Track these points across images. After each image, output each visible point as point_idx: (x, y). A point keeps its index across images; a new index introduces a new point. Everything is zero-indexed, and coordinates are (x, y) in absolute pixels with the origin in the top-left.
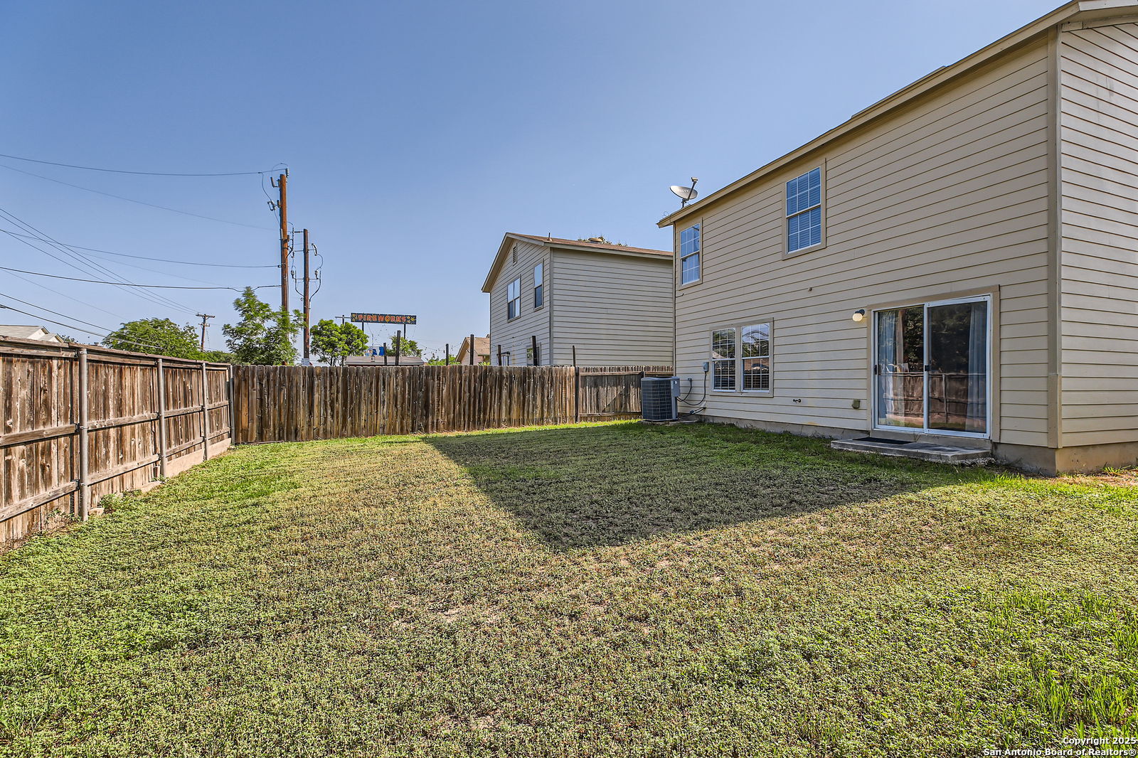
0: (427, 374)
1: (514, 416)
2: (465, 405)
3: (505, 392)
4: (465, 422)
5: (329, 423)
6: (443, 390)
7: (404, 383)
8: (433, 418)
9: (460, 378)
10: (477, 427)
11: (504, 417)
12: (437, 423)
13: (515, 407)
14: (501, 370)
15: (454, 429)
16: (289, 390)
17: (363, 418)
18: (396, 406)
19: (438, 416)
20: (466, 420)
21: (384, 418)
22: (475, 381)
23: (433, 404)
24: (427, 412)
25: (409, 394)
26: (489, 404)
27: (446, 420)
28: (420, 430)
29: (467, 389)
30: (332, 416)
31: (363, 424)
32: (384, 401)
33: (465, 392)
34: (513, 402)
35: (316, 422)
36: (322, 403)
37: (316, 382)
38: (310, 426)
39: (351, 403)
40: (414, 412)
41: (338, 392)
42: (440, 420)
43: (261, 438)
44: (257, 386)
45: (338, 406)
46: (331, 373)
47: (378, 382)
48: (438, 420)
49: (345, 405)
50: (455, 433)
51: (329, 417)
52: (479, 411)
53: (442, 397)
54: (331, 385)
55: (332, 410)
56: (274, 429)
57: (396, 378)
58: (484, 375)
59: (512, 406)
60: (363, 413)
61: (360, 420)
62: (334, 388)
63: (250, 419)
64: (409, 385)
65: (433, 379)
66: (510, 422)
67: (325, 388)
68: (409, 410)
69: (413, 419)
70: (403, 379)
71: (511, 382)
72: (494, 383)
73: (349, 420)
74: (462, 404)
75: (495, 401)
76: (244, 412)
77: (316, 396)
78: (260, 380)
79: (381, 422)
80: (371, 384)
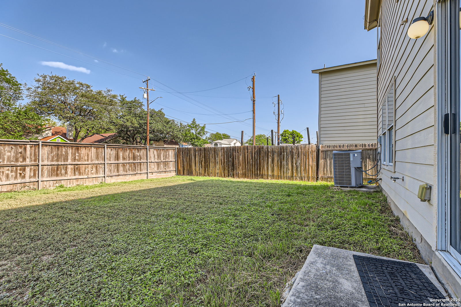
0: (233, 150)
1: (276, 173)
2: (250, 166)
3: (270, 160)
4: (250, 174)
5: (200, 170)
6: (240, 158)
7: (224, 154)
8: (236, 171)
9: (248, 152)
10: (256, 178)
11: (270, 173)
12: (238, 173)
13: (276, 168)
14: (268, 148)
15: (245, 177)
16: (190, 156)
17: (211, 169)
18: (222, 164)
19: (238, 170)
20: (251, 173)
21: (218, 170)
22: (255, 154)
23: (236, 164)
24: (234, 168)
25: (226, 159)
26: (262, 166)
27: (242, 173)
28: (231, 176)
29: (251, 158)
30: (202, 168)
31: (211, 172)
32: (218, 162)
33: (250, 159)
34: (275, 165)
35: (197, 169)
36: (199, 162)
37: (196, 154)
38: (195, 170)
39: (207, 162)
40: (229, 168)
41: (203, 158)
42: (239, 172)
43: (184, 174)
44: (182, 155)
45: (203, 163)
46: (201, 150)
47: (215, 154)
48: (238, 172)
49: (205, 163)
50: (245, 180)
51: (201, 168)
52: (257, 169)
53: (240, 161)
54: (201, 155)
55: (201, 165)
56: (187, 171)
57: (221, 152)
58: (260, 150)
59: (274, 168)
60: (211, 167)
61: (210, 169)
62: (202, 156)
63: (181, 166)
64: (226, 155)
65: (236, 152)
66: (273, 177)
67: (199, 156)
68: (226, 166)
69: (228, 171)
70: (224, 152)
71: (273, 155)
72: (264, 155)
73: (206, 169)
74: (249, 165)
75: (265, 165)
76: (179, 164)
77: (197, 159)
78: (183, 153)
79: (217, 171)
80: (213, 154)
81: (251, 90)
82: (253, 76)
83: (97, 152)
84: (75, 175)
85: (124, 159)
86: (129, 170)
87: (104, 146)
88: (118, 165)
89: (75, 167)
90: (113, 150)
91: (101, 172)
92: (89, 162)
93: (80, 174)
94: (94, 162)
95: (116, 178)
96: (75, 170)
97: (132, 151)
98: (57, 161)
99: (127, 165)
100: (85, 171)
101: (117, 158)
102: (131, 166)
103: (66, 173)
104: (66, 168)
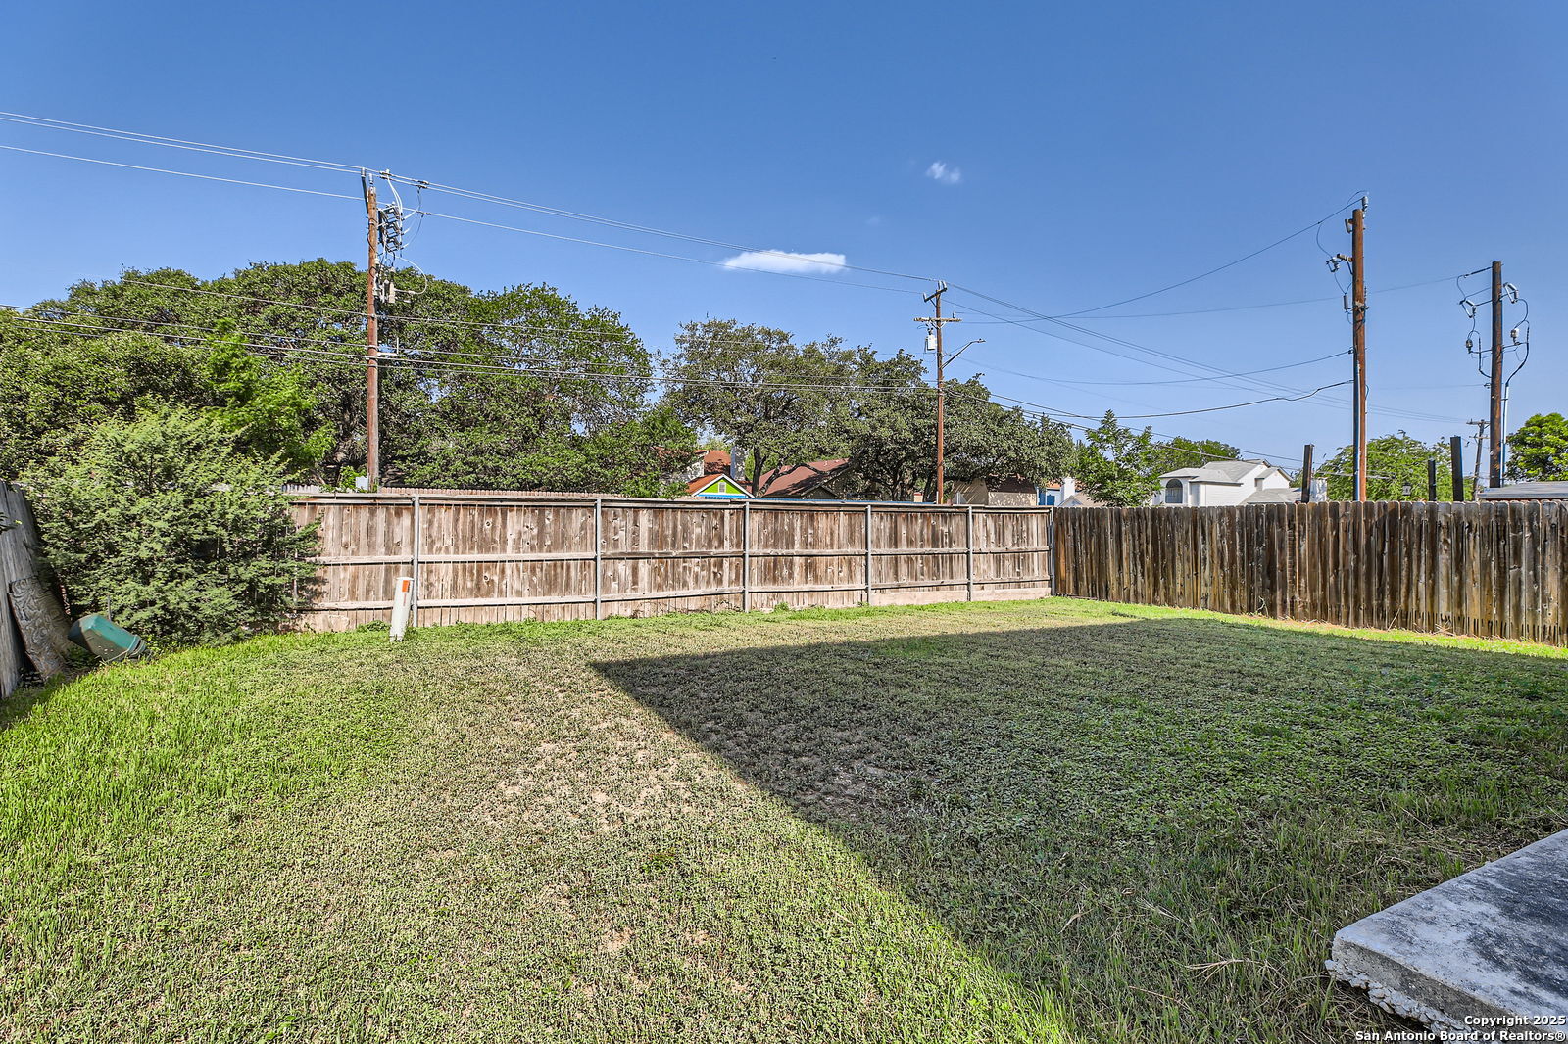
0: (1270, 518)
1: (1473, 611)
2: (1347, 577)
3: (1444, 558)
4: (1348, 608)
5: (1139, 583)
6: (1300, 546)
7: (1233, 533)
8: (1284, 594)
9: (1336, 527)
10: (1375, 622)
11: (1443, 608)
12: (1292, 603)
13: (1474, 592)
14: (1432, 512)
15: (1324, 617)
16: (1099, 537)
17: (1179, 580)
18: (1222, 567)
19: (1293, 592)
20: (1352, 606)
21: (1206, 585)
22: (1369, 532)
23: (1283, 569)
24: (1273, 582)
25: (1241, 550)
26: (1405, 580)
27: (1308, 600)
28: (1263, 611)
29: (1350, 547)
30: (1143, 575)
31: (1178, 589)
32: (1205, 559)
33: (1346, 553)
34: (1469, 581)
35: (1126, 581)
36: (1131, 555)
37: (1123, 528)
38: (1120, 584)
39: (1163, 558)
40: (1251, 581)
41: (1147, 543)
42: (1298, 599)
43: (1077, 593)
44: (1071, 532)
45: (1148, 560)
46: (1139, 516)
47: (1195, 530)
48: (1293, 598)
49: (1155, 559)
50: (1325, 628)
51: (1139, 575)
52: (1381, 591)
53: (1300, 558)
54: (1139, 532)
55: (1142, 567)
56: (1088, 584)
57: (1221, 525)
58: (1392, 522)
59: (1466, 590)
60: (1179, 574)
61: (1174, 583)
62: (1143, 536)
63: (1067, 568)
64: (1241, 536)
65: (1281, 526)
66: (1459, 624)
67: (1133, 536)
68: (1242, 576)
69: (1250, 592)
70: (1231, 525)
71: (1460, 538)
72: (1415, 538)
73: (1162, 581)
74: (1341, 574)
75: (1418, 575)
76: (1062, 560)
77: (1125, 546)
78: (1074, 524)
79: (1203, 590)
80: (1187, 532)
81: (1344, 268)
82: (1355, 211)
83: (850, 525)
84: (807, 582)
85: (910, 542)
86: (923, 575)
87: (864, 509)
88: (896, 559)
89: (806, 561)
90: (885, 518)
91: (859, 577)
92: (835, 551)
93: (817, 578)
94: (844, 551)
95: (893, 594)
96: (806, 569)
97: (929, 520)
98: (775, 546)
99: (917, 558)
100: (826, 571)
101: (894, 540)
102: (928, 561)
103: (791, 575)
104: (791, 562)
